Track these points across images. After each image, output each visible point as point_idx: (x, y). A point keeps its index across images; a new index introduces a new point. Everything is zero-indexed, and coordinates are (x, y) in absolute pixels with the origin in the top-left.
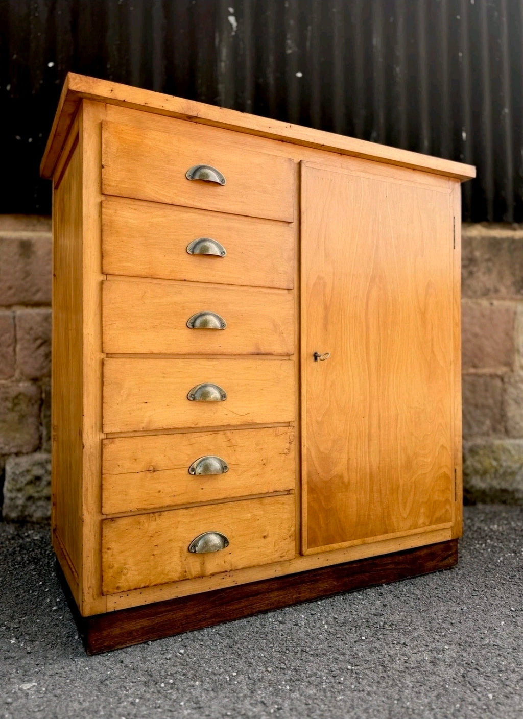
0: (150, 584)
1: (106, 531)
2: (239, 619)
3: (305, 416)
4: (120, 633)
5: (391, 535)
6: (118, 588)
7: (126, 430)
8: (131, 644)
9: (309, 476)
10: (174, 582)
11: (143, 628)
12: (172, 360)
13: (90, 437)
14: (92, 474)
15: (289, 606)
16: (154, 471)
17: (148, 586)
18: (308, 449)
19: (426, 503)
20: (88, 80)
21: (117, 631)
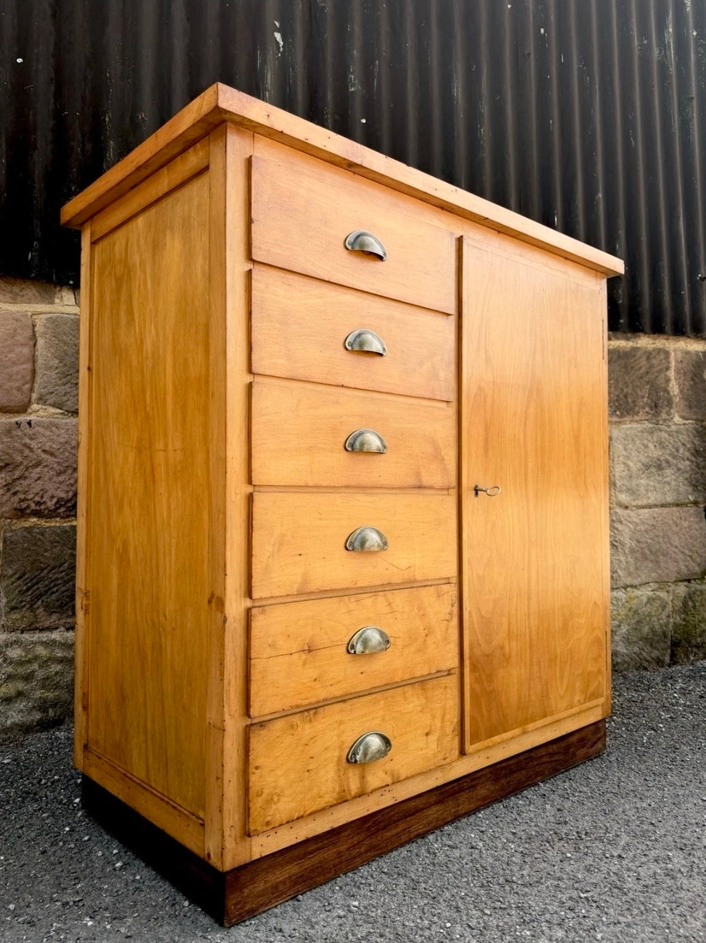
0: (305, 812)
1: (254, 743)
2: (396, 849)
3: (467, 567)
4: (264, 889)
5: (549, 720)
6: (268, 823)
7: (278, 595)
8: (276, 903)
9: (471, 649)
10: (331, 806)
11: (290, 878)
12: (329, 494)
13: (234, 604)
14: (236, 659)
15: (447, 823)
16: (310, 651)
17: (302, 817)
18: (470, 613)
19: (581, 675)
20: (241, 97)
21: (260, 886)
